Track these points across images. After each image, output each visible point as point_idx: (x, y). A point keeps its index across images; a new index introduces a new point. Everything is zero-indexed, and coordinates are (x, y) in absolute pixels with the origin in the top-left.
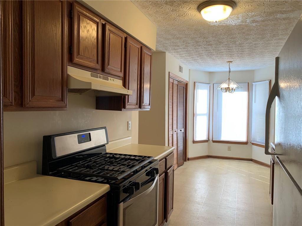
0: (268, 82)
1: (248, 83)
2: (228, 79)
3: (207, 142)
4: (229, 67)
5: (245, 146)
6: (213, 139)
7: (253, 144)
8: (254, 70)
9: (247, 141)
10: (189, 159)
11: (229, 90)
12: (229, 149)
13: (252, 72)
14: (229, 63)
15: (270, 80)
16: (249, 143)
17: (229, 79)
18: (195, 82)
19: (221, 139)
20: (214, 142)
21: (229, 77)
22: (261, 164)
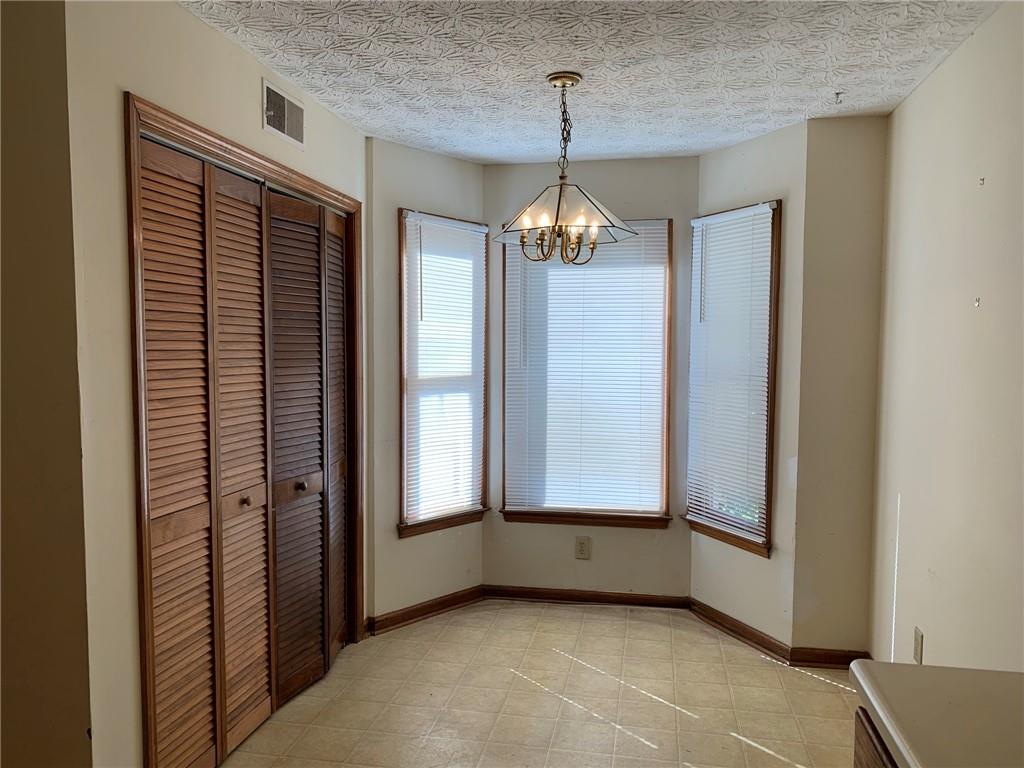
0: (766, 211)
1: (670, 221)
2: (559, 182)
3: (480, 519)
4: (564, 112)
5: (658, 532)
6: (504, 504)
7: (694, 525)
8: (698, 157)
9: (667, 512)
10: (374, 626)
11: (564, 248)
12: (581, 551)
13: (686, 165)
14: (558, 83)
15: (780, 203)
16: (676, 519)
17: (562, 178)
18: (400, 211)
19: (545, 505)
20: (511, 516)
21: (563, 172)
22: (732, 631)
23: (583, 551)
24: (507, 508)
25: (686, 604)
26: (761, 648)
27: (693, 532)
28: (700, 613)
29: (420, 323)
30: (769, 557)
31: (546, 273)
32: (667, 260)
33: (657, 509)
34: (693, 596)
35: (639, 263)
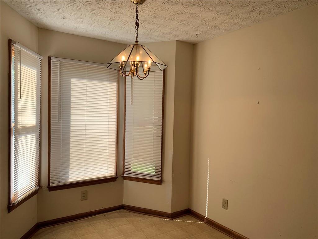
3: (37, 193)
6: (49, 184)
9: (116, 175)
16: (119, 177)
18: (10, 41)
19: (69, 181)
20: (51, 189)
21: (137, 40)
22: (144, 213)
23: (84, 197)
24: (51, 185)
25: (122, 207)
26: (159, 216)
27: (125, 181)
28: (129, 210)
29: (19, 99)
30: (161, 185)
31: (70, 81)
32: (117, 81)
33: (113, 174)
34: (124, 204)
35: (108, 81)
